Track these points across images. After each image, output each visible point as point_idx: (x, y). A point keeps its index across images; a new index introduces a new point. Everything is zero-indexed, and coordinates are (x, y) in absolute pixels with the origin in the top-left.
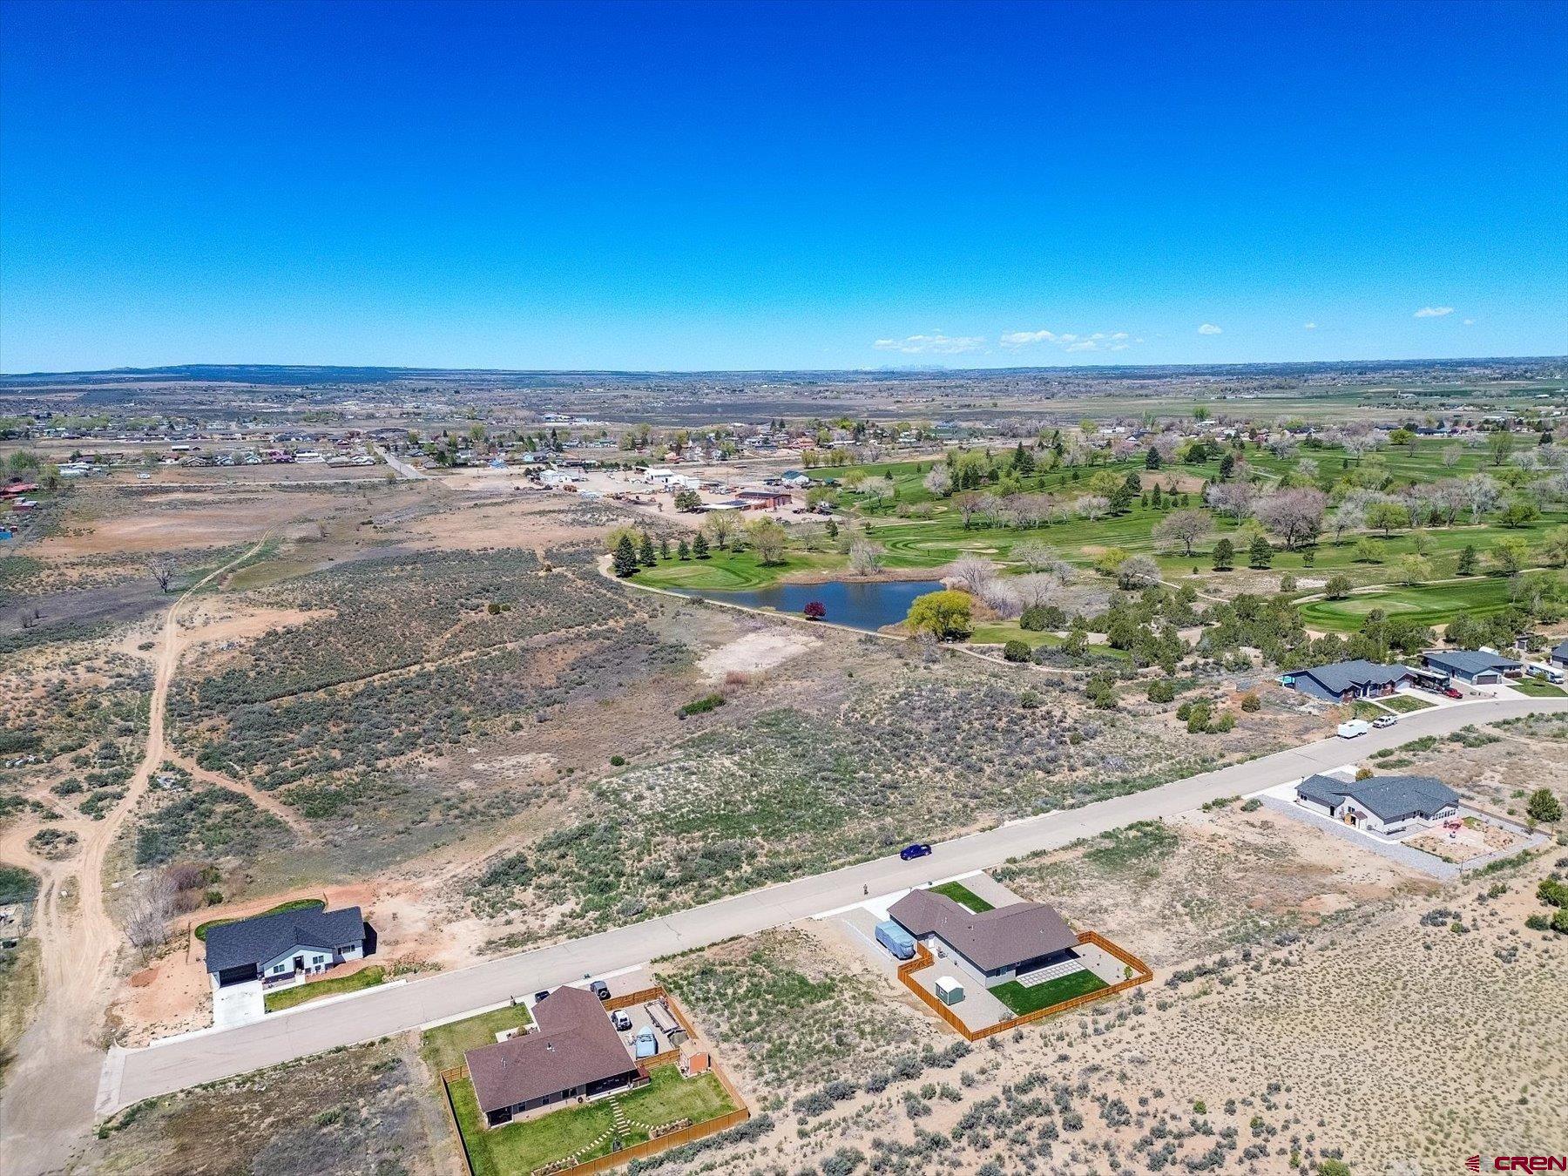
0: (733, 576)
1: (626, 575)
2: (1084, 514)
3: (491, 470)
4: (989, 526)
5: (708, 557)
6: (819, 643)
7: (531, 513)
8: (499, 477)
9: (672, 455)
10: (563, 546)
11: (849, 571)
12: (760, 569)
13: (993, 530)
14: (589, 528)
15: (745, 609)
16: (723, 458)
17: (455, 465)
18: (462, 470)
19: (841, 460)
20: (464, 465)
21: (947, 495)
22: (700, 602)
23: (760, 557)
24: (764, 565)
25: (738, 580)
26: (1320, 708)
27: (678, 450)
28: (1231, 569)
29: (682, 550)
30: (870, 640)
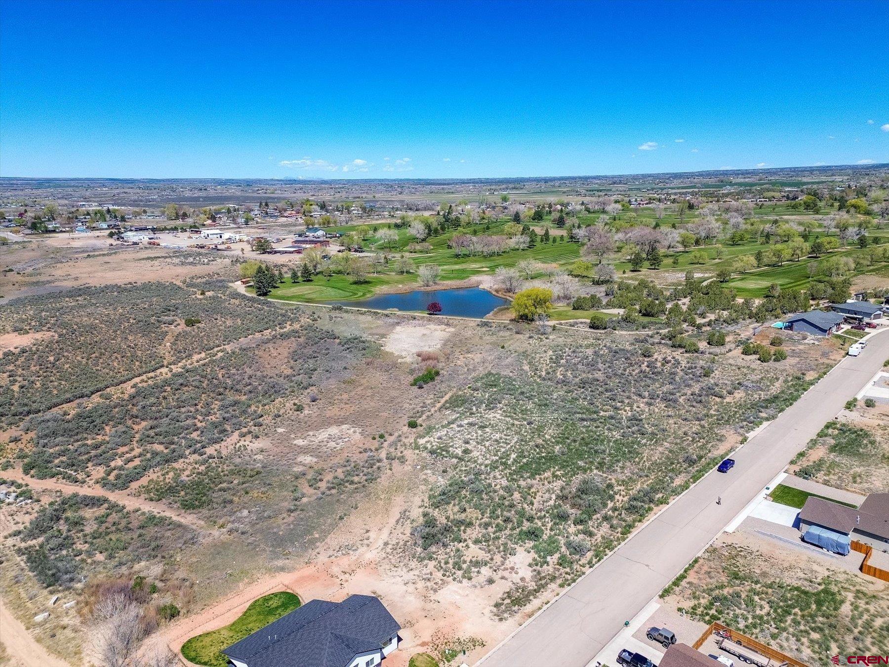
0: (341, 291)
1: (265, 294)
2: (517, 247)
3: (76, 234)
4: (468, 256)
5: (311, 281)
6: (452, 330)
7: (143, 259)
8: (90, 238)
9: (209, 222)
10: (193, 278)
11: (417, 285)
12: (355, 286)
13: (472, 258)
14: (198, 267)
15: (379, 311)
16: (246, 223)
17: (48, 231)
18: (51, 235)
19: (329, 223)
20: (54, 231)
21: (424, 240)
22: (340, 309)
23: (351, 278)
24: (356, 283)
25: (348, 294)
26: (818, 340)
27: (213, 218)
28: (640, 271)
29: (295, 276)
30: (486, 324)
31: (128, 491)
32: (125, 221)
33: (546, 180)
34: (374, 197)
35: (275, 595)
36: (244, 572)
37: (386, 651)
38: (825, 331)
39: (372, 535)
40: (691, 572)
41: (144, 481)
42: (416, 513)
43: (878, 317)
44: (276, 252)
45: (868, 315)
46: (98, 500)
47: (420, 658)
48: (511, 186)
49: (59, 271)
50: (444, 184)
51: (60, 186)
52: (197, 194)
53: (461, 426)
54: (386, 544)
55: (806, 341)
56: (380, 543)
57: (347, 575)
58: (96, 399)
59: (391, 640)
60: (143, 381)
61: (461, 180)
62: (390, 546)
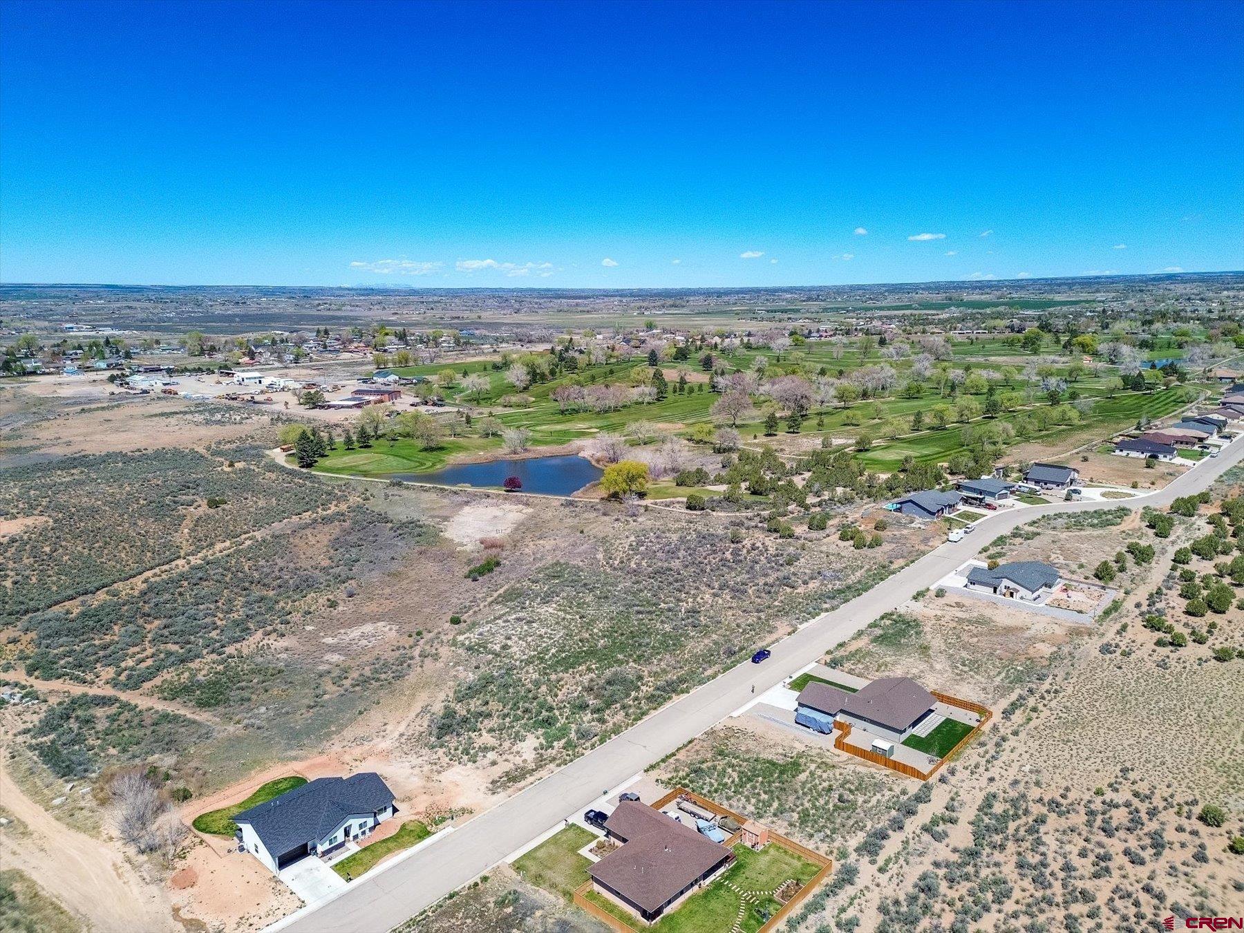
0: (405, 461)
1: (309, 466)
2: (640, 400)
3: (65, 378)
4: (577, 411)
5: (370, 447)
6: (530, 510)
7: (156, 415)
8: (83, 383)
9: (246, 359)
10: (220, 443)
11: (502, 452)
12: (424, 453)
13: (582, 415)
14: (228, 427)
15: (446, 487)
16: (296, 361)
17: (25, 373)
18: (31, 378)
19: (407, 361)
20: (33, 373)
21: (526, 389)
22: (399, 484)
23: (421, 443)
24: (425, 450)
25: (413, 464)
26: (924, 524)
27: (252, 355)
28: (775, 435)
29: (349, 441)
30: (571, 504)
31: (140, 691)
32: (131, 358)
33: (719, 293)
34: (480, 317)
35: (285, 779)
36: (256, 762)
37: (381, 818)
38: (933, 514)
39: (389, 727)
40: (683, 752)
41: (157, 681)
42: (438, 708)
43: (1004, 496)
44: (329, 407)
45: (992, 494)
46: (110, 699)
47: (412, 824)
48: (670, 302)
49: (46, 432)
50: (580, 298)
51: (34, 296)
52: (232, 310)
53: (507, 621)
54: (402, 735)
55: (913, 525)
56: (396, 734)
57: (358, 762)
58: (102, 596)
59: (385, 808)
60: (155, 575)
61: (605, 291)
62: (405, 737)
